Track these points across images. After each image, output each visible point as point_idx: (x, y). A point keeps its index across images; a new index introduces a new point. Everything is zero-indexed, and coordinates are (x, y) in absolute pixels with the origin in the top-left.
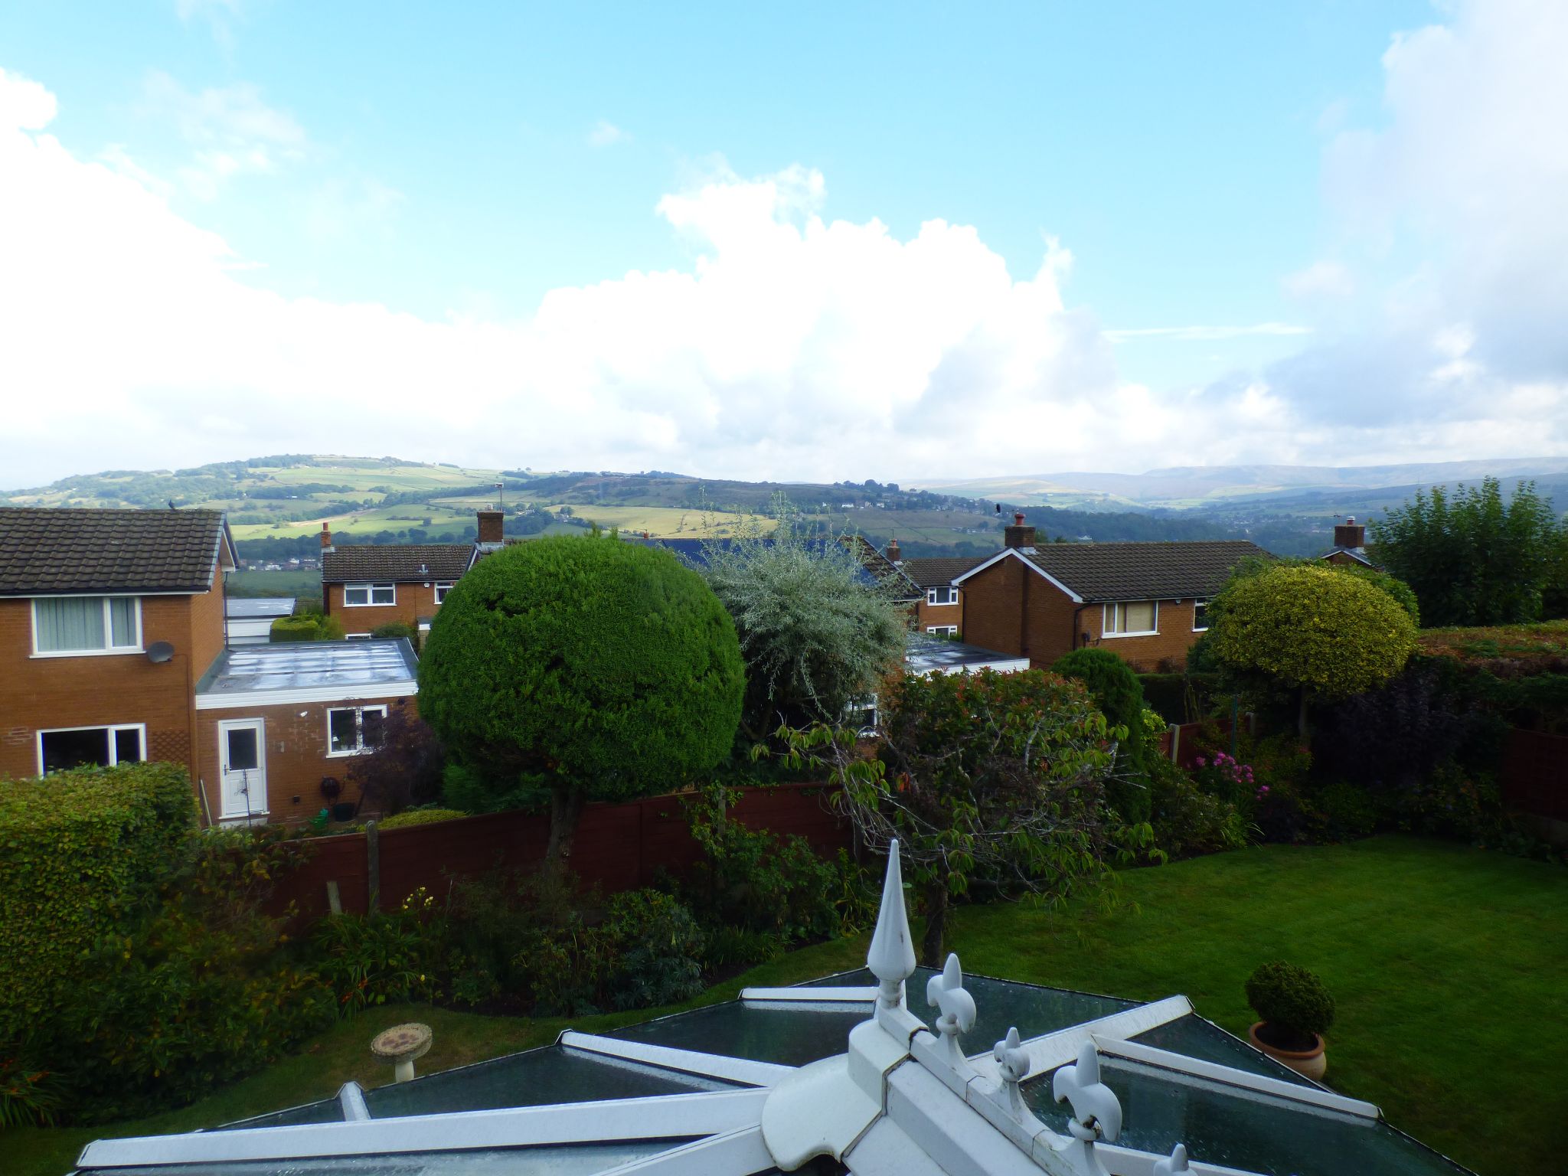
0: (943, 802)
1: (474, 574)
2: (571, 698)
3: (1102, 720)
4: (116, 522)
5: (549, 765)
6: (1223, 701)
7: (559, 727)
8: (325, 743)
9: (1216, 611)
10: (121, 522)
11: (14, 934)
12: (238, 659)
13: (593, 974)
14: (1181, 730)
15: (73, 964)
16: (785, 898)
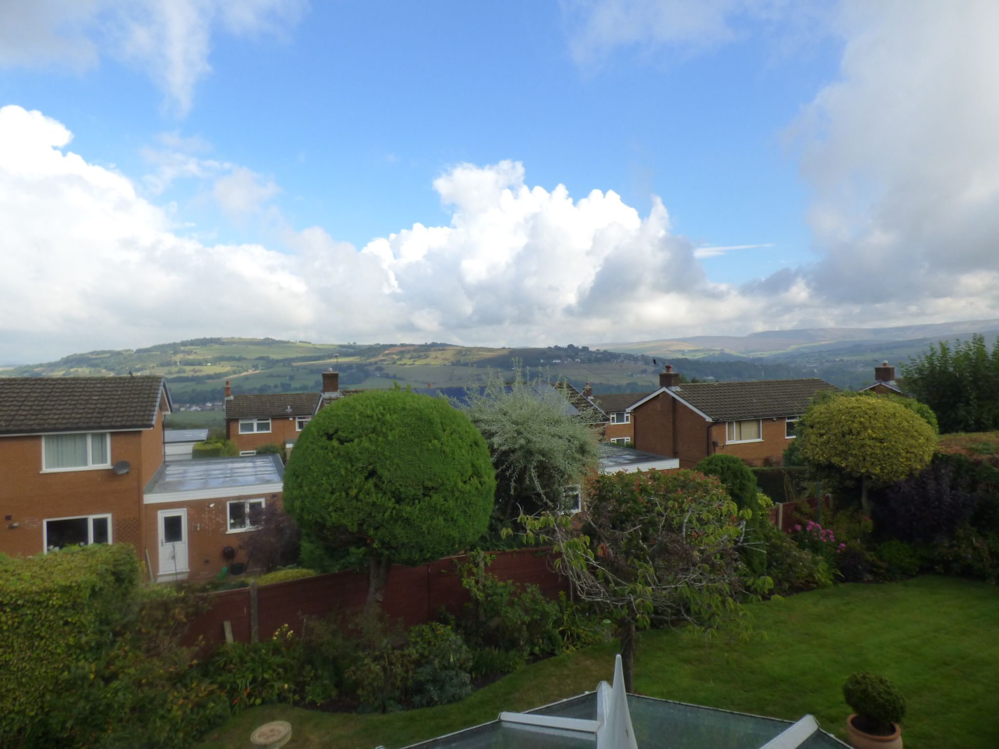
0: (629, 563)
1: (319, 417)
2: (382, 497)
3: (734, 507)
4: (96, 385)
5: (368, 542)
6: (810, 486)
7: (374, 517)
8: (226, 524)
9: (802, 427)
10: (99, 385)
11: (19, 662)
12: (171, 470)
13: (398, 683)
14: (784, 506)
15: (57, 682)
16: (524, 627)
